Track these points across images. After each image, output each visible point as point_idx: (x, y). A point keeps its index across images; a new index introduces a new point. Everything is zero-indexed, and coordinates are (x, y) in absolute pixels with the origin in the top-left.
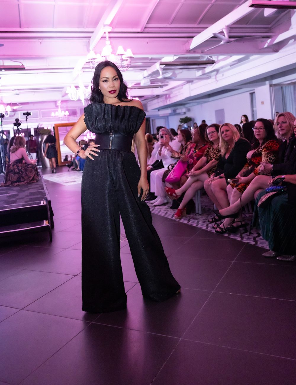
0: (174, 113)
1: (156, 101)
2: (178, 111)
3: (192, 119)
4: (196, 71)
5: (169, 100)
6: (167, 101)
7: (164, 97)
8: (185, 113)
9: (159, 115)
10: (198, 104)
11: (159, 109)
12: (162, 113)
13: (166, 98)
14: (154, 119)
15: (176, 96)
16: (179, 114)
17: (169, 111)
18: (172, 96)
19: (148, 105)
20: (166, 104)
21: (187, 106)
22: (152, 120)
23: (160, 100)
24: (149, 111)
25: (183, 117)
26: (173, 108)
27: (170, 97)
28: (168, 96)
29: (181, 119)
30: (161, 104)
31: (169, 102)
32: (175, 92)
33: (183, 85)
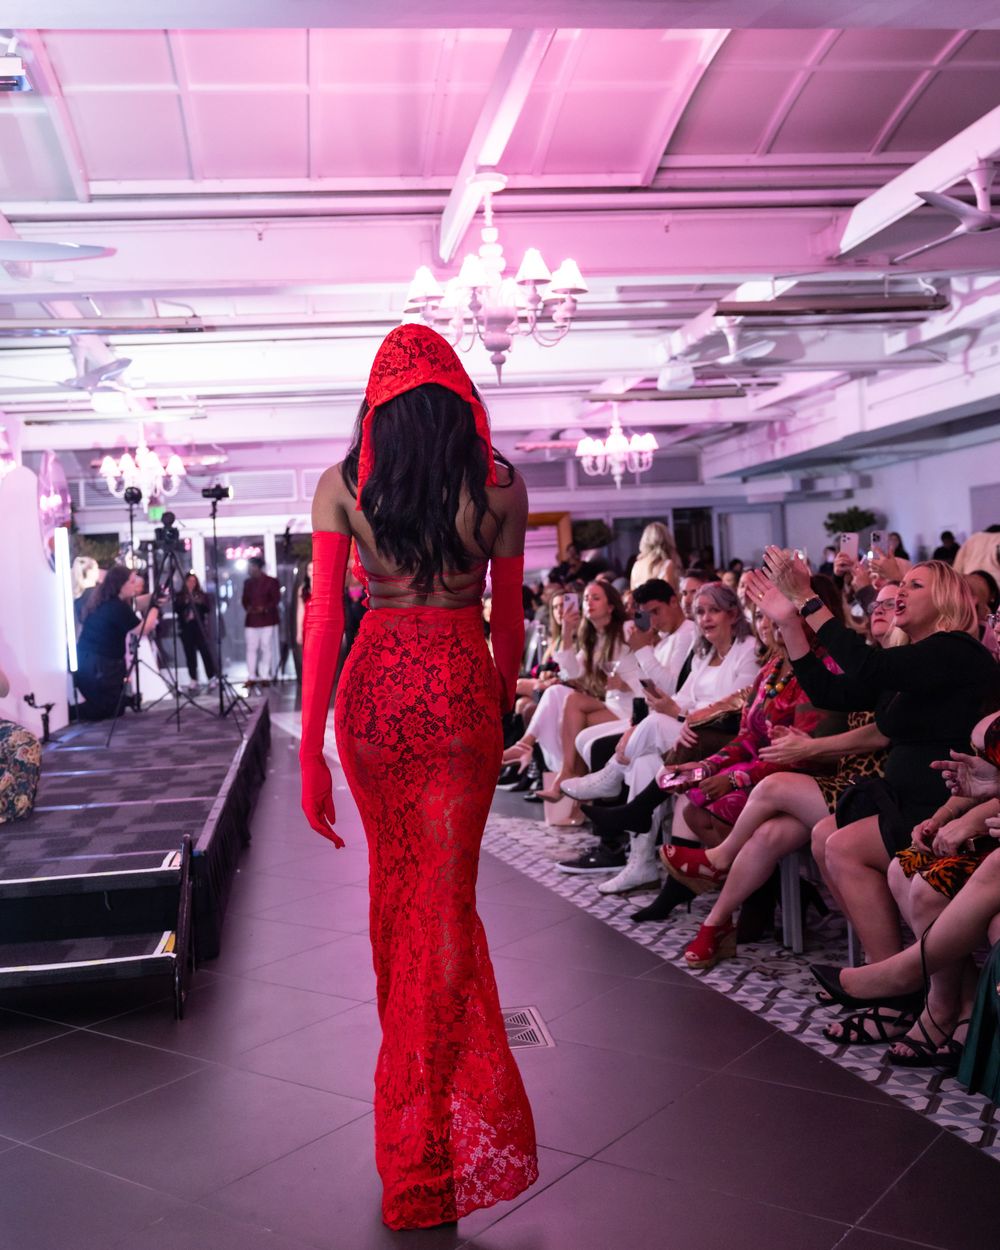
0: (807, 491)
1: (731, 444)
2: (823, 485)
3: (876, 518)
4: (885, 335)
5: (783, 444)
6: (772, 448)
7: (765, 429)
8: (849, 494)
9: (744, 498)
10: (902, 461)
11: (747, 475)
12: (757, 490)
13: (772, 435)
14: (727, 515)
15: (809, 428)
16: (826, 496)
17: (784, 484)
18: (792, 425)
19: (704, 458)
20: (769, 457)
21: (857, 465)
22: (720, 516)
23: (746, 440)
24: (707, 482)
25: (842, 507)
26: (801, 474)
27: (784, 432)
28: (777, 426)
29: (831, 516)
30: (752, 458)
31: (779, 453)
32: (805, 412)
33: (834, 386)
